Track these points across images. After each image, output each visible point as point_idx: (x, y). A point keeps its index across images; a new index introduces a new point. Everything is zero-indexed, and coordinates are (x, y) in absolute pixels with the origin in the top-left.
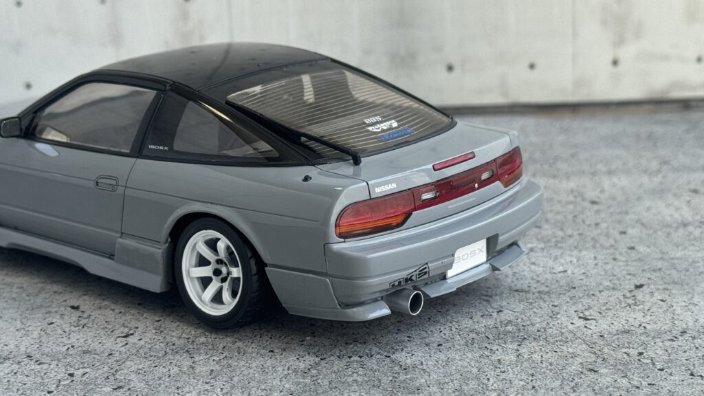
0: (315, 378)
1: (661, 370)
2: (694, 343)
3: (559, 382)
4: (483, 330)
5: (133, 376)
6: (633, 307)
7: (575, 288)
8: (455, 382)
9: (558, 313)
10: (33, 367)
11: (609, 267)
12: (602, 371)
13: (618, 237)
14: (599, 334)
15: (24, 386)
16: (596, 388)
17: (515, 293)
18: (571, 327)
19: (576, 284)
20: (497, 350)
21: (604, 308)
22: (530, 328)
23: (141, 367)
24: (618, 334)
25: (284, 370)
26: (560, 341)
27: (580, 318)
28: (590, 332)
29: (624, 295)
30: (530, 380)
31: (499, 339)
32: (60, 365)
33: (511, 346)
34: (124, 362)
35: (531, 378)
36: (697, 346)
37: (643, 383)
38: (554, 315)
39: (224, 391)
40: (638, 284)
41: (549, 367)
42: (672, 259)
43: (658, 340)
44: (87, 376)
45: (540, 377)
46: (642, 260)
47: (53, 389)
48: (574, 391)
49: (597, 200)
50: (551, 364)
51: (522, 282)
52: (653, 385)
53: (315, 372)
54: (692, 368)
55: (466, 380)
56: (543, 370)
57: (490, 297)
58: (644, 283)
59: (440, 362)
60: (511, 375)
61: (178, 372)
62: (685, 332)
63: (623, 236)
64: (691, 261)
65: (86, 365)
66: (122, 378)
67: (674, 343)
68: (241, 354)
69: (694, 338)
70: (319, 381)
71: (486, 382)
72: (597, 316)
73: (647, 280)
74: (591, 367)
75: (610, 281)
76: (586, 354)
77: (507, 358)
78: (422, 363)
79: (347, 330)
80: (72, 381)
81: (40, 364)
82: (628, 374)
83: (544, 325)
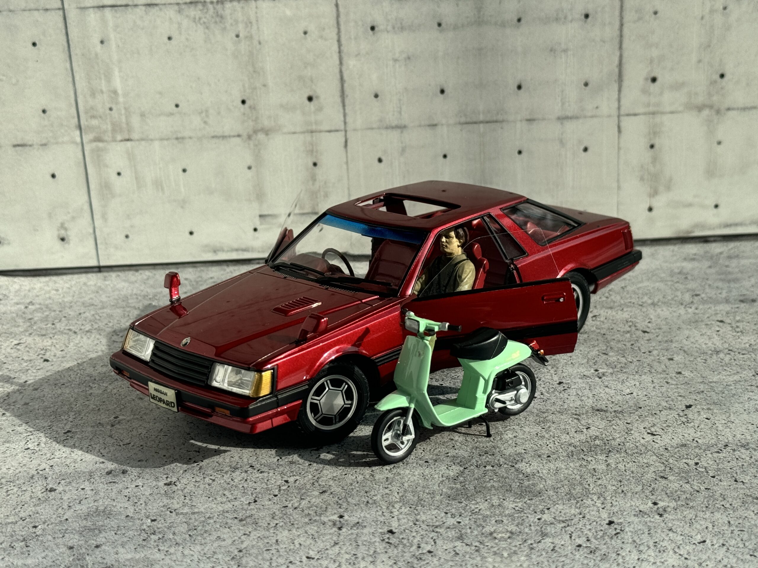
0: (463, 484)
1: (714, 477)
2: (734, 455)
3: (640, 487)
4: (578, 444)
5: (331, 483)
6: (686, 424)
7: (641, 408)
8: (565, 487)
9: (631, 430)
10: (257, 475)
11: (664, 389)
12: (670, 478)
13: (668, 363)
14: (664, 447)
15: (255, 491)
16: (668, 492)
17: (597, 412)
18: (642, 441)
19: (642, 404)
20: (592, 460)
21: (665, 425)
22: (613, 442)
23: (335, 475)
24: (678, 447)
25: (439, 477)
26: (636, 453)
27: (648, 433)
28: (657, 446)
29: (678, 414)
30: (619, 486)
31: (591, 451)
32: (276, 474)
33: (600, 458)
34: (321, 471)
35: (619, 484)
36: (737, 457)
37: (702, 487)
38: (628, 432)
39: (400, 494)
40: (688, 405)
41: (632, 475)
42: (711, 382)
43: (708, 452)
44: (298, 482)
45: (626, 483)
46: (689, 384)
47: (276, 493)
48: (653, 495)
49: (648, 330)
50: (632, 472)
51: (600, 403)
52: (709, 489)
53: (462, 479)
54: (735, 475)
55: (572, 485)
56: (628, 477)
57: (579, 415)
58: (692, 404)
59: (552, 471)
60: (605, 481)
61: (363, 479)
62: (727, 445)
63: (671, 361)
64: (725, 384)
65: (295, 473)
66: (324, 484)
67: (720, 455)
68: (405, 464)
69: (734, 450)
70: (467, 486)
71: (587, 486)
72: (660, 432)
73: (694, 401)
74: (662, 475)
75: (667, 402)
76: (657, 464)
77: (599, 467)
78: (538, 471)
79: (478, 443)
80: (289, 486)
81: (261, 472)
82: (690, 480)
83: (623, 439)
